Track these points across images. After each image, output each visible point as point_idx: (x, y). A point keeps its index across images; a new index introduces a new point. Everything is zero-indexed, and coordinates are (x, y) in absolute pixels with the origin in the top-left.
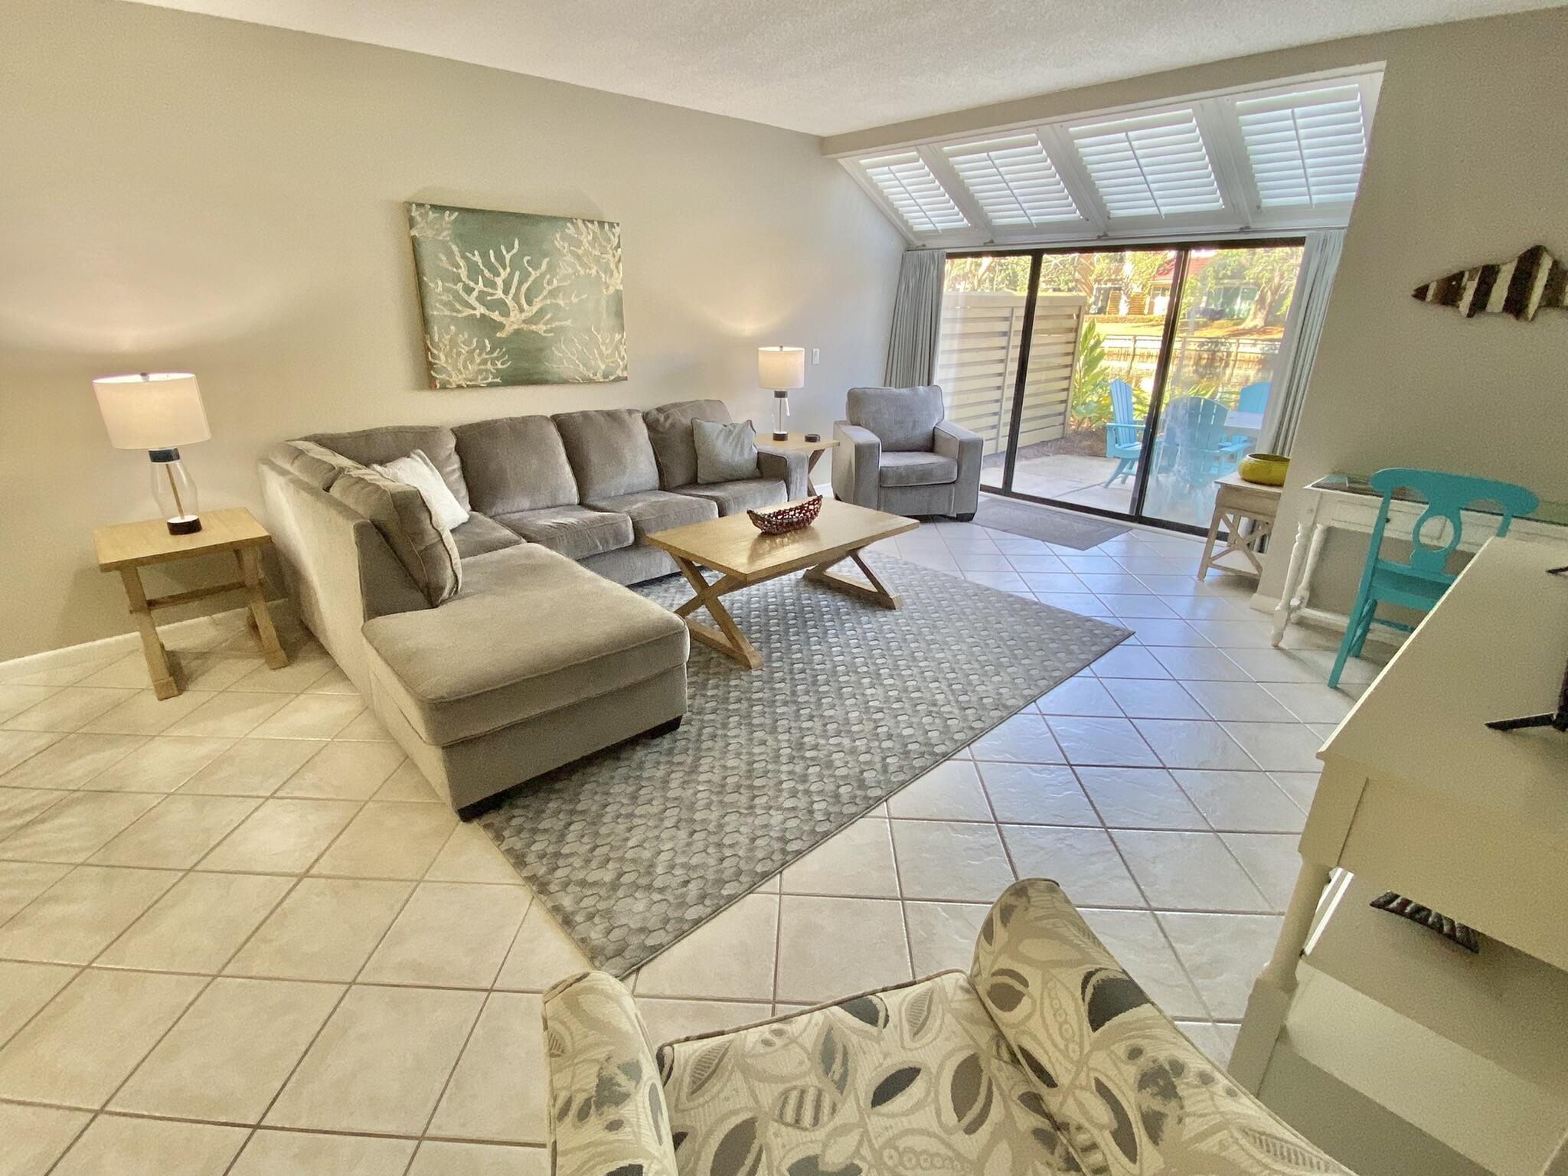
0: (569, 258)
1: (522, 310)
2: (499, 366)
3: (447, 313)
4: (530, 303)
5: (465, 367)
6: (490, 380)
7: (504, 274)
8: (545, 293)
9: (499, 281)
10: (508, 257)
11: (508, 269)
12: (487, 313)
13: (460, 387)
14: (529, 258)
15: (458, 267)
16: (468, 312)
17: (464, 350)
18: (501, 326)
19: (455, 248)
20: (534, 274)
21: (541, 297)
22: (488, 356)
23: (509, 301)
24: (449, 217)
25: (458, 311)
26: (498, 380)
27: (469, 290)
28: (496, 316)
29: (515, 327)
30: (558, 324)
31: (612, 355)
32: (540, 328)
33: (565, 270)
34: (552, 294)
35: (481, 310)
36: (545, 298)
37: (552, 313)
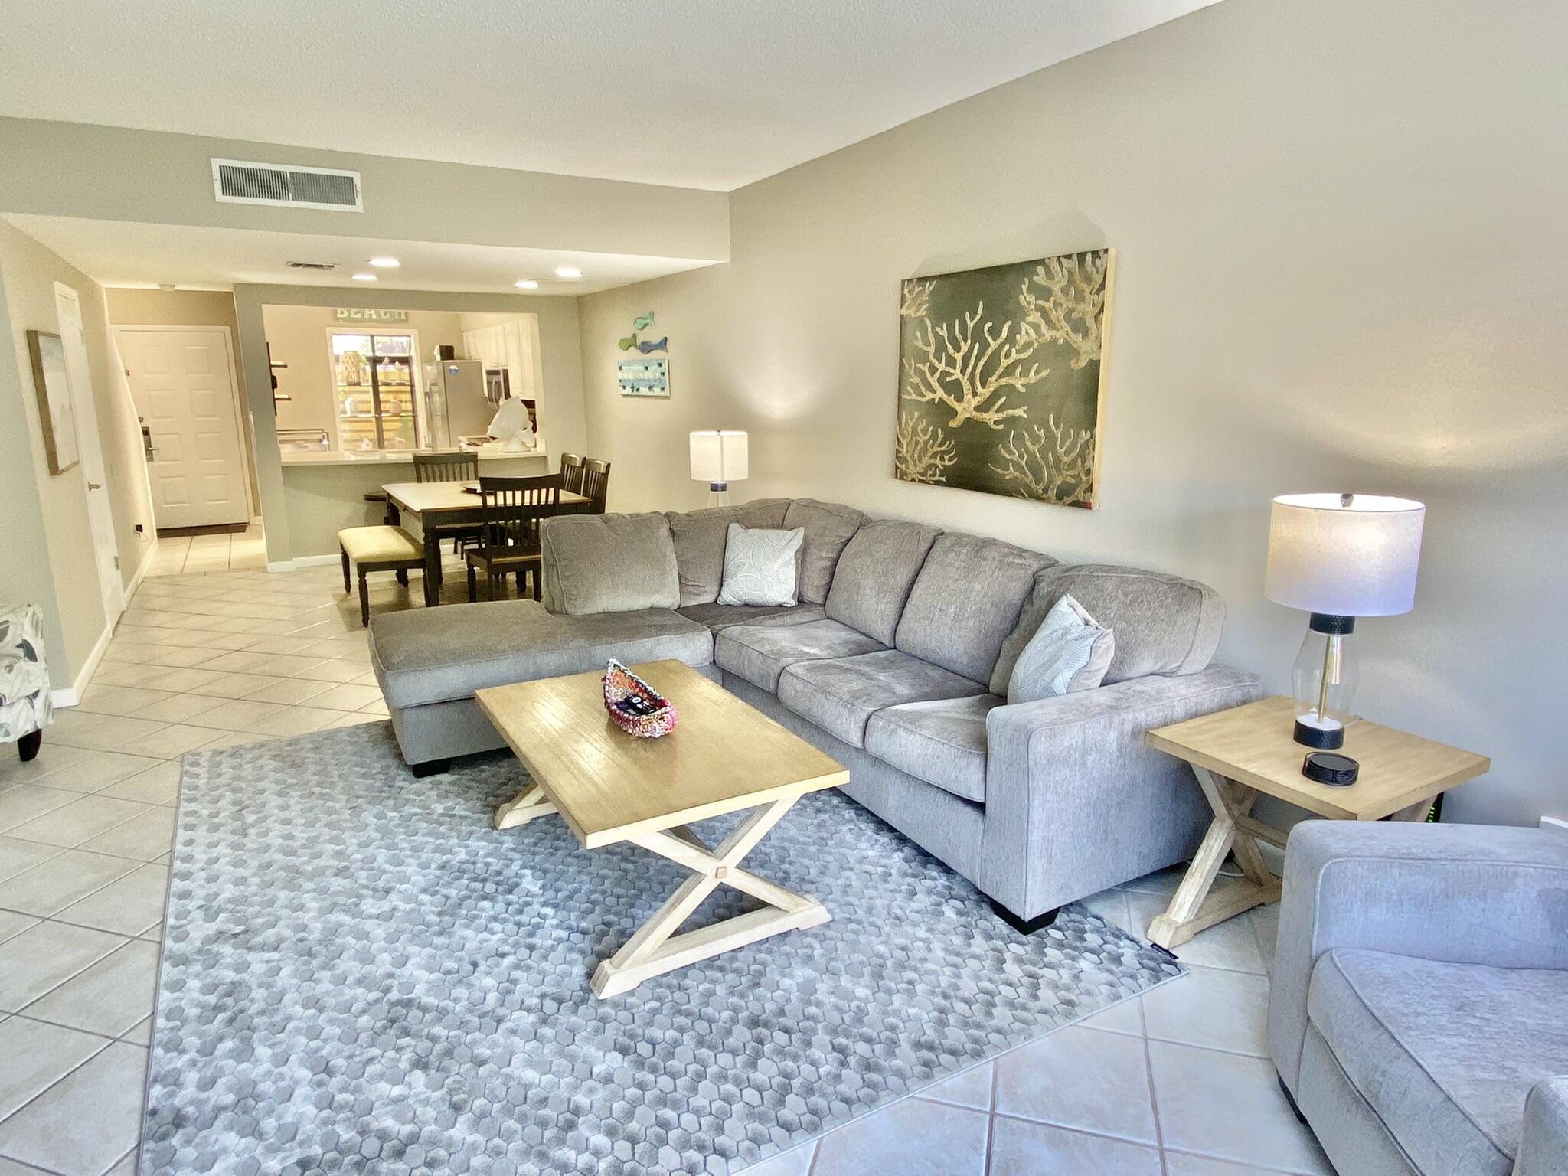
0: (1034, 317)
1: (975, 394)
2: (947, 463)
3: (914, 396)
4: (983, 385)
5: (920, 457)
6: (936, 478)
7: (965, 348)
8: (1001, 370)
9: (959, 357)
10: (971, 325)
11: (969, 341)
12: (945, 397)
13: (913, 480)
14: (990, 324)
15: (927, 343)
16: (929, 396)
17: (922, 439)
18: (954, 413)
19: (928, 322)
20: (993, 344)
21: (994, 378)
22: (939, 449)
23: (965, 381)
24: (929, 287)
25: (923, 396)
26: (943, 479)
27: (933, 370)
28: (951, 400)
29: (967, 415)
30: (1010, 412)
31: (1072, 465)
32: (991, 417)
33: (1026, 335)
34: (1009, 371)
35: (940, 393)
36: (1000, 377)
37: (1005, 398)
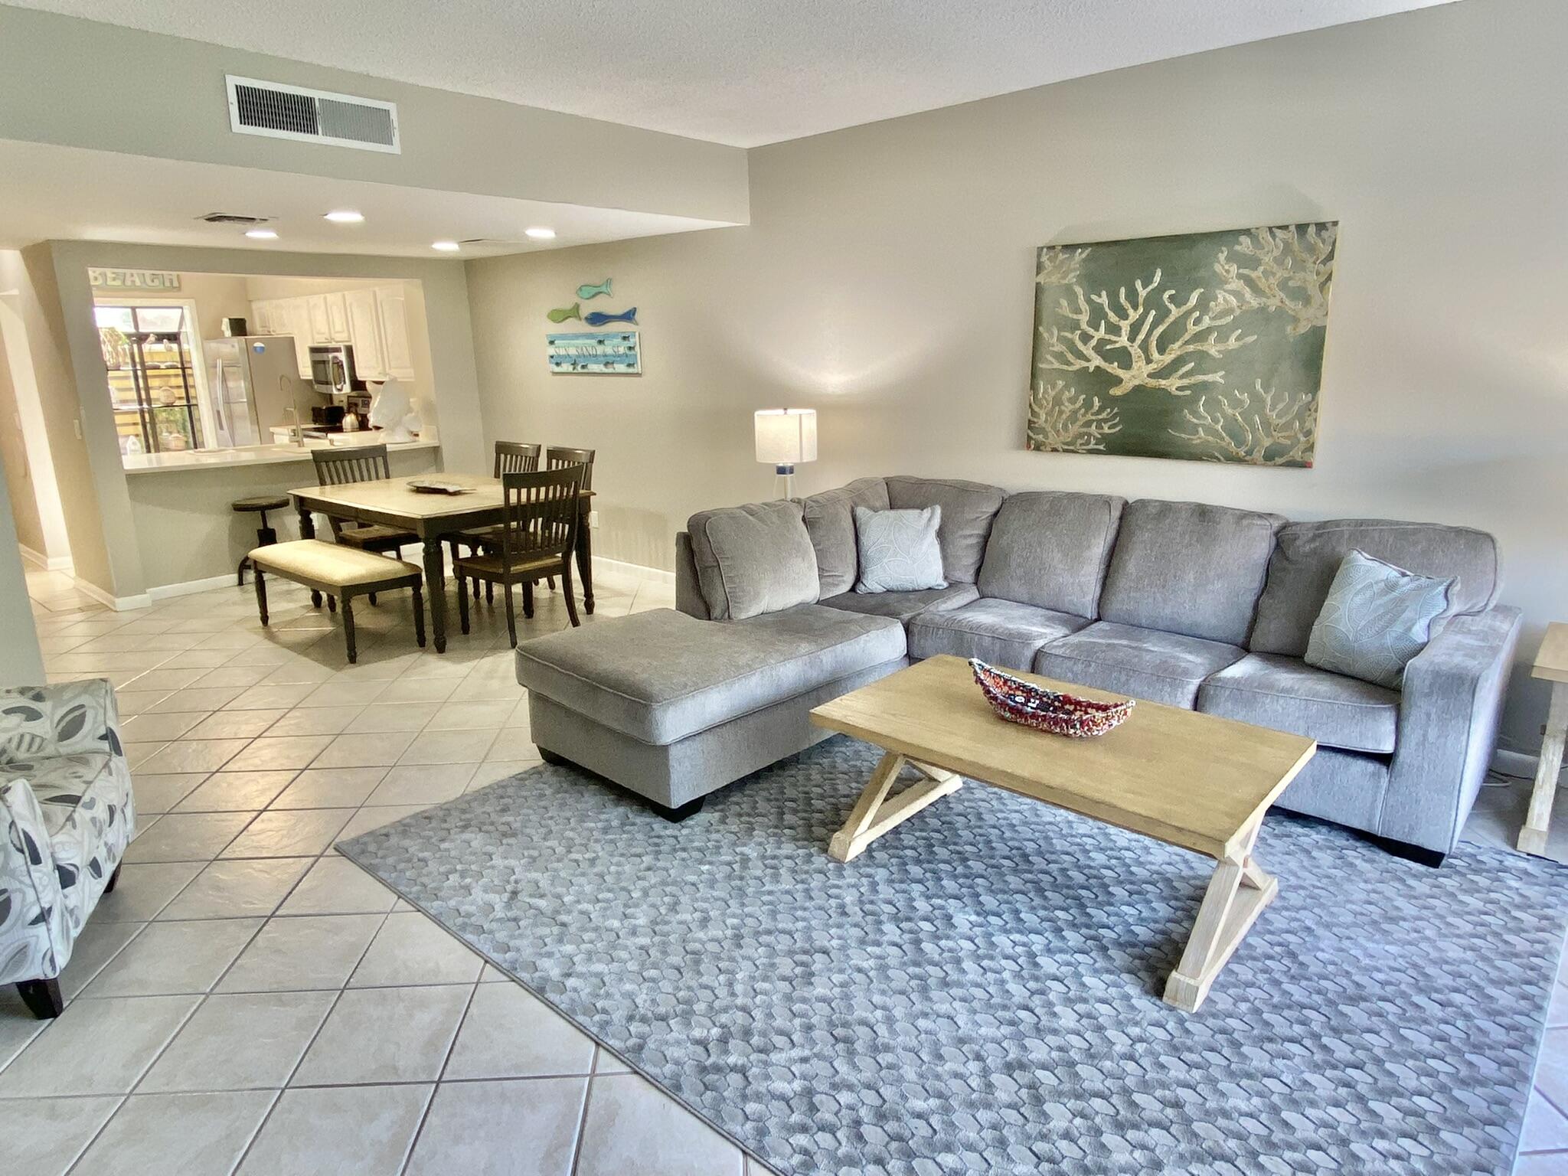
0: (1236, 285)
1: (1149, 361)
2: (1106, 430)
3: (1057, 365)
4: (1162, 350)
5: (1065, 427)
6: (1091, 447)
7: (1133, 315)
8: (1187, 337)
9: (1126, 326)
10: (1143, 293)
11: (1141, 310)
12: (1104, 365)
13: (1054, 450)
14: (1173, 292)
15: (1078, 311)
16: (1079, 364)
17: (1068, 408)
18: (1118, 381)
19: (1079, 290)
20: (1175, 312)
21: (1179, 343)
22: (1094, 418)
23: (1135, 350)
24: (1080, 255)
25: (1069, 363)
26: (1101, 447)
27: (1086, 338)
28: (1113, 368)
29: (1137, 382)
30: (1201, 378)
31: (1288, 426)
32: (1172, 384)
33: (1223, 299)
34: (1200, 337)
35: (1097, 361)
36: (1187, 343)
37: (1193, 364)
